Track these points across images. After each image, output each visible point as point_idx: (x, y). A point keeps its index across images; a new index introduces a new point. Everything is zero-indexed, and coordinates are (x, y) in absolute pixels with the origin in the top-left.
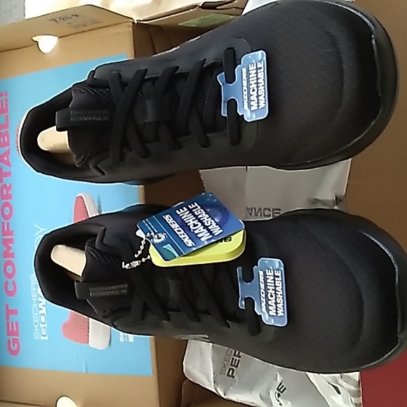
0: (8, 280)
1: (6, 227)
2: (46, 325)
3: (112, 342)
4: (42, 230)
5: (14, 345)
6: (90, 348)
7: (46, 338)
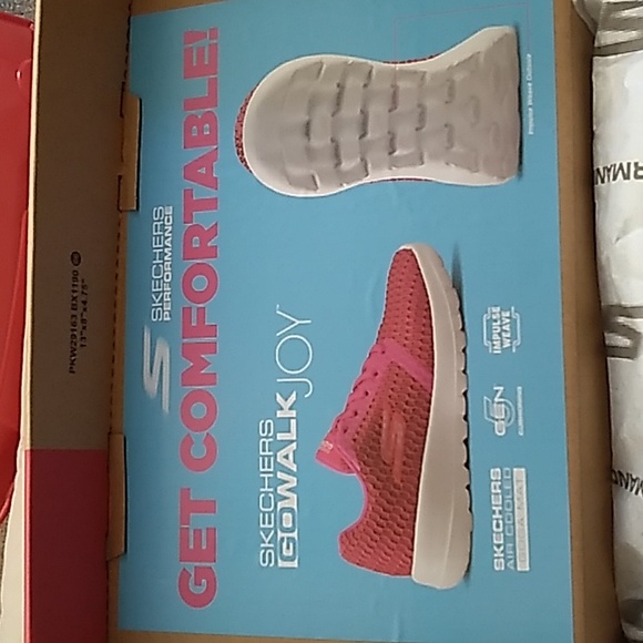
0: (195, 435)
1: (194, 318)
2: (295, 535)
3: (473, 570)
4: (298, 322)
5: (198, 583)
6: (415, 583)
7: (295, 564)
